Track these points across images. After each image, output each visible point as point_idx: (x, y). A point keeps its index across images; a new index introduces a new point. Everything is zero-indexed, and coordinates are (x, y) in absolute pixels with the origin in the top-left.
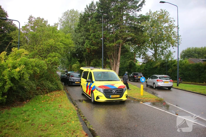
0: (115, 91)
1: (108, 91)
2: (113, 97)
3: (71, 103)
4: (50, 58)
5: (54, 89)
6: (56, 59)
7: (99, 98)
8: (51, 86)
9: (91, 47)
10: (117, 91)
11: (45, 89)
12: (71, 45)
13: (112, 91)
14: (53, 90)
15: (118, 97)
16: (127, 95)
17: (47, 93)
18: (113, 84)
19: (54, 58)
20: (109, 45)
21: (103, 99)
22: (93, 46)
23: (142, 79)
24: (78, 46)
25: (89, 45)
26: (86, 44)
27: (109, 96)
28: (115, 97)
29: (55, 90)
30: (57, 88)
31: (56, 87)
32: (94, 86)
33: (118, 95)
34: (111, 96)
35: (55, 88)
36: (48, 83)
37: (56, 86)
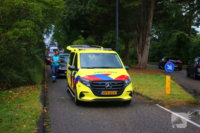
0: (110, 85)
1: (98, 84)
2: (106, 94)
3: (41, 103)
4: (16, 29)
5: (22, 82)
6: (27, 31)
7: (83, 96)
8: (16, 76)
9: (97, 10)
10: (112, 84)
11: (5, 82)
12: (58, 7)
13: (104, 84)
14: (21, 85)
15: (113, 94)
16: (131, 91)
17: (9, 88)
18: (109, 73)
19: (24, 29)
20: (128, 6)
21: (90, 97)
22: (101, 8)
23: (168, 65)
24: (79, 7)
25: (93, 6)
26: (90, 4)
27: (100, 93)
28: (109, 94)
29: (24, 84)
30: (28, 81)
31: (26, 80)
32: (78, 77)
33: (113, 92)
34: (103, 93)
35: (24, 81)
36: (12, 72)
37: (26, 78)
